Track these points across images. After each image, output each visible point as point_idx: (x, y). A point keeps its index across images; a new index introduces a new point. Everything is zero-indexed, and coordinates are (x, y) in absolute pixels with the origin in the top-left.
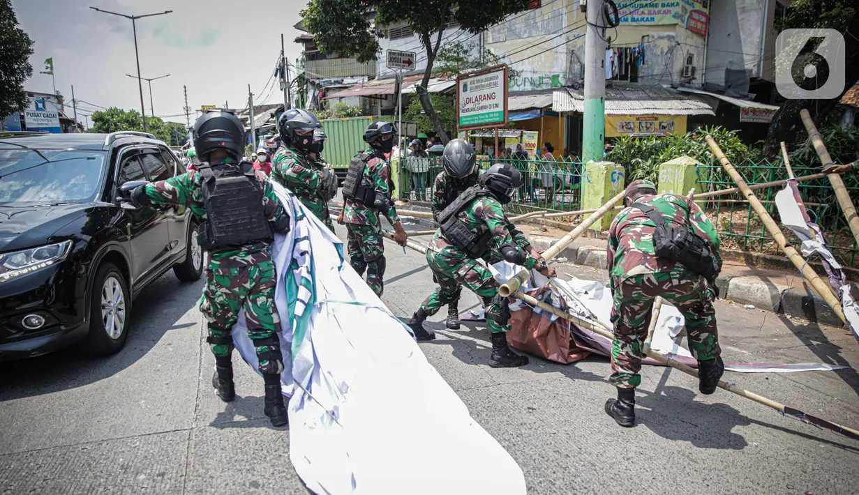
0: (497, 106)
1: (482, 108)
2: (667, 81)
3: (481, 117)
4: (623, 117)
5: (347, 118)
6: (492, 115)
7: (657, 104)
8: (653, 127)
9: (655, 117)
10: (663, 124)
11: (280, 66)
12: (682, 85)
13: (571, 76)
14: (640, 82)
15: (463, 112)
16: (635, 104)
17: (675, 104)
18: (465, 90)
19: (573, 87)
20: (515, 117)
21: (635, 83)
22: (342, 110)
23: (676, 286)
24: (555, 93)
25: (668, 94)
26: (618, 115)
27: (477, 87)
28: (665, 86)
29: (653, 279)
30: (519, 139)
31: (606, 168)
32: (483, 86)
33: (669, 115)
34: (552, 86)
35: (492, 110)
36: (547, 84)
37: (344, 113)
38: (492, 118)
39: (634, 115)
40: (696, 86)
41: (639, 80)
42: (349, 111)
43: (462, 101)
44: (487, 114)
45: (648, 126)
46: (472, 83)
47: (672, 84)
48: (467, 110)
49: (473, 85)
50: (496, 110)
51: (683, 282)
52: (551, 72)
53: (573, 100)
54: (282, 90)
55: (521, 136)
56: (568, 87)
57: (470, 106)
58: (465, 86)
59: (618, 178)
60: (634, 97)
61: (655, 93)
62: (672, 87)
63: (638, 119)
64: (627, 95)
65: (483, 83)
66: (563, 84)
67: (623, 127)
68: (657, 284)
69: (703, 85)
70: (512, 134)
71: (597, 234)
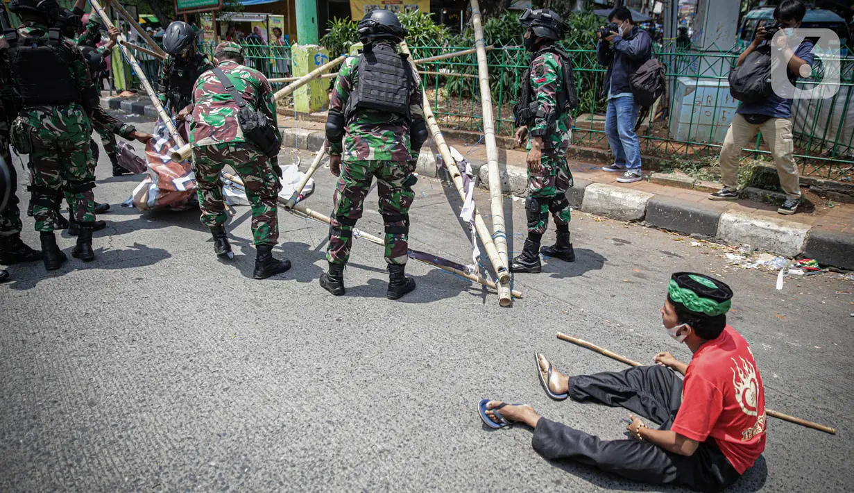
4: (368, 1)
8: (398, 10)
10: (408, 8)
23: (233, 152)
29: (215, 148)
30: (266, 24)
31: (309, 51)
45: (394, 9)
51: (238, 150)
55: (267, 20)
59: (323, 61)
63: (383, 2)
68: (217, 150)
70: (257, 18)
71: (306, 116)
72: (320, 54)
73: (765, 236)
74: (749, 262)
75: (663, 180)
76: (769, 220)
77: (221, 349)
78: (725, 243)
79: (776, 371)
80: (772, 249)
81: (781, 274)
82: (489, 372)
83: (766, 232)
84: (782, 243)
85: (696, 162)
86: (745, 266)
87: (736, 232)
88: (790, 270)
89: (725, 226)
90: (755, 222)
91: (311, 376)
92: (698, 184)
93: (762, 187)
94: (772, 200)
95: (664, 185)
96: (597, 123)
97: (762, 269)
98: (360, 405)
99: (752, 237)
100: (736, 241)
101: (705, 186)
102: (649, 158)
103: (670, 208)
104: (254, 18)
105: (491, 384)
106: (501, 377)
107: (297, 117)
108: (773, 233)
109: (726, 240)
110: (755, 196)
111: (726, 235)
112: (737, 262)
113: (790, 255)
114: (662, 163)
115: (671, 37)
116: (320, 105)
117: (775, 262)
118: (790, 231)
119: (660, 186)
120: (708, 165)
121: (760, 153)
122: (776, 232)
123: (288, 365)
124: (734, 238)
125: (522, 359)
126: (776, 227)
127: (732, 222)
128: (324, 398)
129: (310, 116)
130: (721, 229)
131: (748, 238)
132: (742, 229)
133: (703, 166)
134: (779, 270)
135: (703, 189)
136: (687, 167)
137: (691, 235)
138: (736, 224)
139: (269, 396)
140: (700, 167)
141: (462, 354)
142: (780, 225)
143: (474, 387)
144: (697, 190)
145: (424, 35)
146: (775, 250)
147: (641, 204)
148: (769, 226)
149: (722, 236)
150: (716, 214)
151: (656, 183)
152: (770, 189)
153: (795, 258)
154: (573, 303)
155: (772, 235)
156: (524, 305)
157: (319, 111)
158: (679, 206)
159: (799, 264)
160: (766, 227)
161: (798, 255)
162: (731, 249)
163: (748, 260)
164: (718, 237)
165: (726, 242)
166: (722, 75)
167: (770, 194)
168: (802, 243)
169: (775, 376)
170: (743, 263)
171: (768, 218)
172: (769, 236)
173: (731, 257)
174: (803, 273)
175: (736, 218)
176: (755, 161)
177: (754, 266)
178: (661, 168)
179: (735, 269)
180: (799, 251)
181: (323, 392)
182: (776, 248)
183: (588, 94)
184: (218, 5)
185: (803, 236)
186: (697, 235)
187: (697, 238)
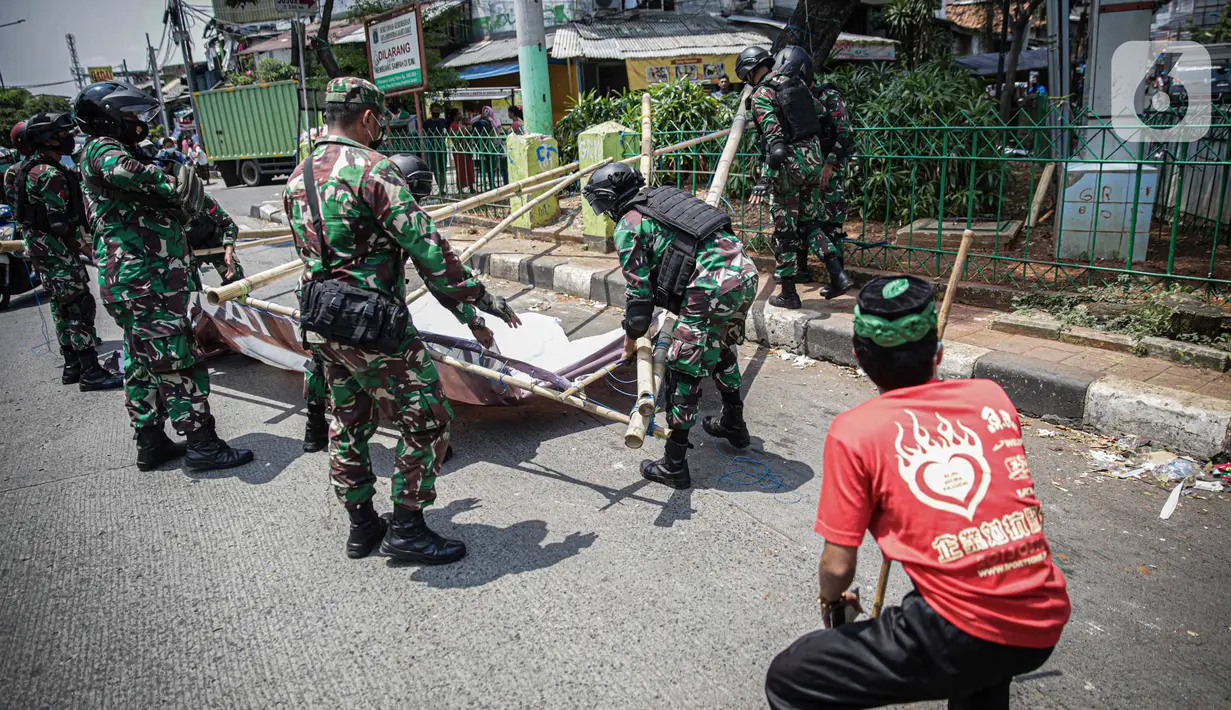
0: (412, 61)
1: (397, 65)
2: (716, 6)
3: (398, 78)
4: (652, 61)
5: (283, 82)
6: (408, 76)
7: (699, 40)
8: (695, 72)
9: (697, 59)
10: (709, 68)
11: (170, 7)
12: (739, 12)
13: (579, 7)
14: (678, 11)
15: (377, 71)
16: (667, 42)
17: (725, 38)
18: (376, 41)
19: (583, 22)
20: (503, 69)
21: (671, 12)
22: (272, 70)
24: (559, 32)
25: (715, 25)
26: (644, 59)
27: (388, 35)
28: (713, 14)
31: (529, 142)
32: (393, 34)
33: (716, 56)
34: (555, 22)
35: (409, 68)
36: (549, 19)
37: (274, 74)
38: (409, 78)
39: (667, 57)
40: (762, 12)
41: (677, 7)
42: (283, 71)
43: (374, 57)
44: (404, 73)
45: (689, 71)
46: (383, 30)
47: (722, 12)
48: (382, 69)
49: (384, 34)
50: (413, 67)
52: (552, 3)
53: (582, 40)
54: (177, 43)
55: (513, 96)
56: (577, 22)
57: (384, 63)
58: (375, 34)
59: (548, 156)
60: (668, 32)
61: (698, 25)
62: (723, 16)
63: (673, 62)
64: (658, 29)
65: (395, 30)
66: (571, 19)
67: (653, 75)
69: (772, 10)
70: (499, 94)
71: (527, 233)
72: (545, 146)
73: (1161, 421)
74: (1127, 466)
75: (1011, 325)
76: (1168, 395)
77: (243, 594)
78: (1098, 432)
79: (1093, 677)
80: (1174, 444)
81: (1177, 490)
82: (604, 653)
83: (1162, 414)
84: (1190, 433)
85: (1070, 295)
86: (1116, 474)
87: (1115, 414)
88: (1198, 483)
89: (1096, 404)
90: (1144, 398)
91: (341, 644)
92: (1067, 332)
93: (1172, 337)
94: (1188, 358)
95: (1014, 333)
96: (931, 234)
97: (1148, 479)
98: (386, 697)
99: (1141, 423)
100: (1115, 428)
101: (1078, 334)
102: (998, 289)
103: (1010, 373)
104: (495, 94)
105: (594, 673)
106: (617, 664)
107: (515, 234)
108: (1174, 416)
109: (1099, 427)
110: (1158, 351)
111: (1098, 419)
112: (1105, 466)
113: (1204, 455)
114: (1015, 298)
115: (1062, 95)
116: (546, 217)
117: (1172, 468)
118: (1203, 415)
119: (1007, 336)
120: (1089, 300)
121: (1175, 280)
122: (1179, 415)
123: (320, 624)
124: (1111, 423)
125: (665, 634)
126: (1178, 408)
127: (1107, 398)
128: (340, 683)
129: (532, 233)
130: (1090, 407)
131: (1133, 425)
132: (1124, 410)
133: (1081, 301)
134: (1178, 482)
135: (1074, 340)
136: (1054, 303)
137: (1044, 417)
138: (1113, 401)
139: (268, 674)
140: (1076, 304)
141: (577, 620)
142: (1188, 403)
143: (567, 678)
144: (1064, 341)
145: (693, 111)
146: (1179, 446)
147: (965, 366)
148: (1166, 404)
149: (1092, 421)
150: (1082, 385)
151: (1002, 330)
152: (1187, 340)
153: (1214, 460)
154: (793, 537)
155: (1173, 421)
156: (713, 538)
157: (544, 226)
158: (1024, 370)
159: (1217, 472)
160: (1163, 407)
161: (1218, 455)
162: (1104, 442)
163: (1129, 462)
164: (1085, 421)
165: (1099, 430)
166: (1105, 157)
167: (1183, 347)
168: (1224, 435)
169: (1089, 686)
170: (1116, 469)
171: (1170, 390)
172: (1168, 423)
173: (1099, 456)
174: (1222, 488)
175: (1113, 391)
176: (1164, 293)
177: (1136, 473)
178: (1014, 305)
179: (1099, 479)
180: (1220, 449)
181: (344, 673)
182: (1181, 442)
183: (925, 189)
184: (422, 85)
185: (1224, 424)
186: (1052, 417)
187: (1052, 421)
